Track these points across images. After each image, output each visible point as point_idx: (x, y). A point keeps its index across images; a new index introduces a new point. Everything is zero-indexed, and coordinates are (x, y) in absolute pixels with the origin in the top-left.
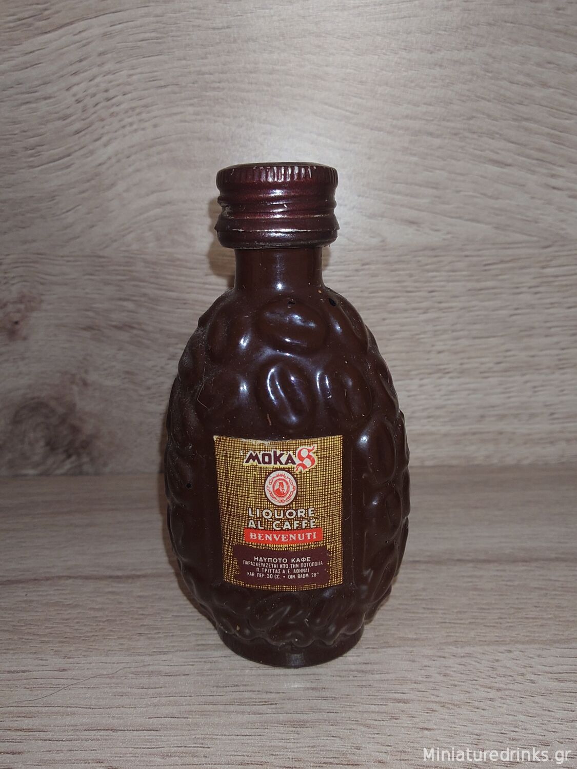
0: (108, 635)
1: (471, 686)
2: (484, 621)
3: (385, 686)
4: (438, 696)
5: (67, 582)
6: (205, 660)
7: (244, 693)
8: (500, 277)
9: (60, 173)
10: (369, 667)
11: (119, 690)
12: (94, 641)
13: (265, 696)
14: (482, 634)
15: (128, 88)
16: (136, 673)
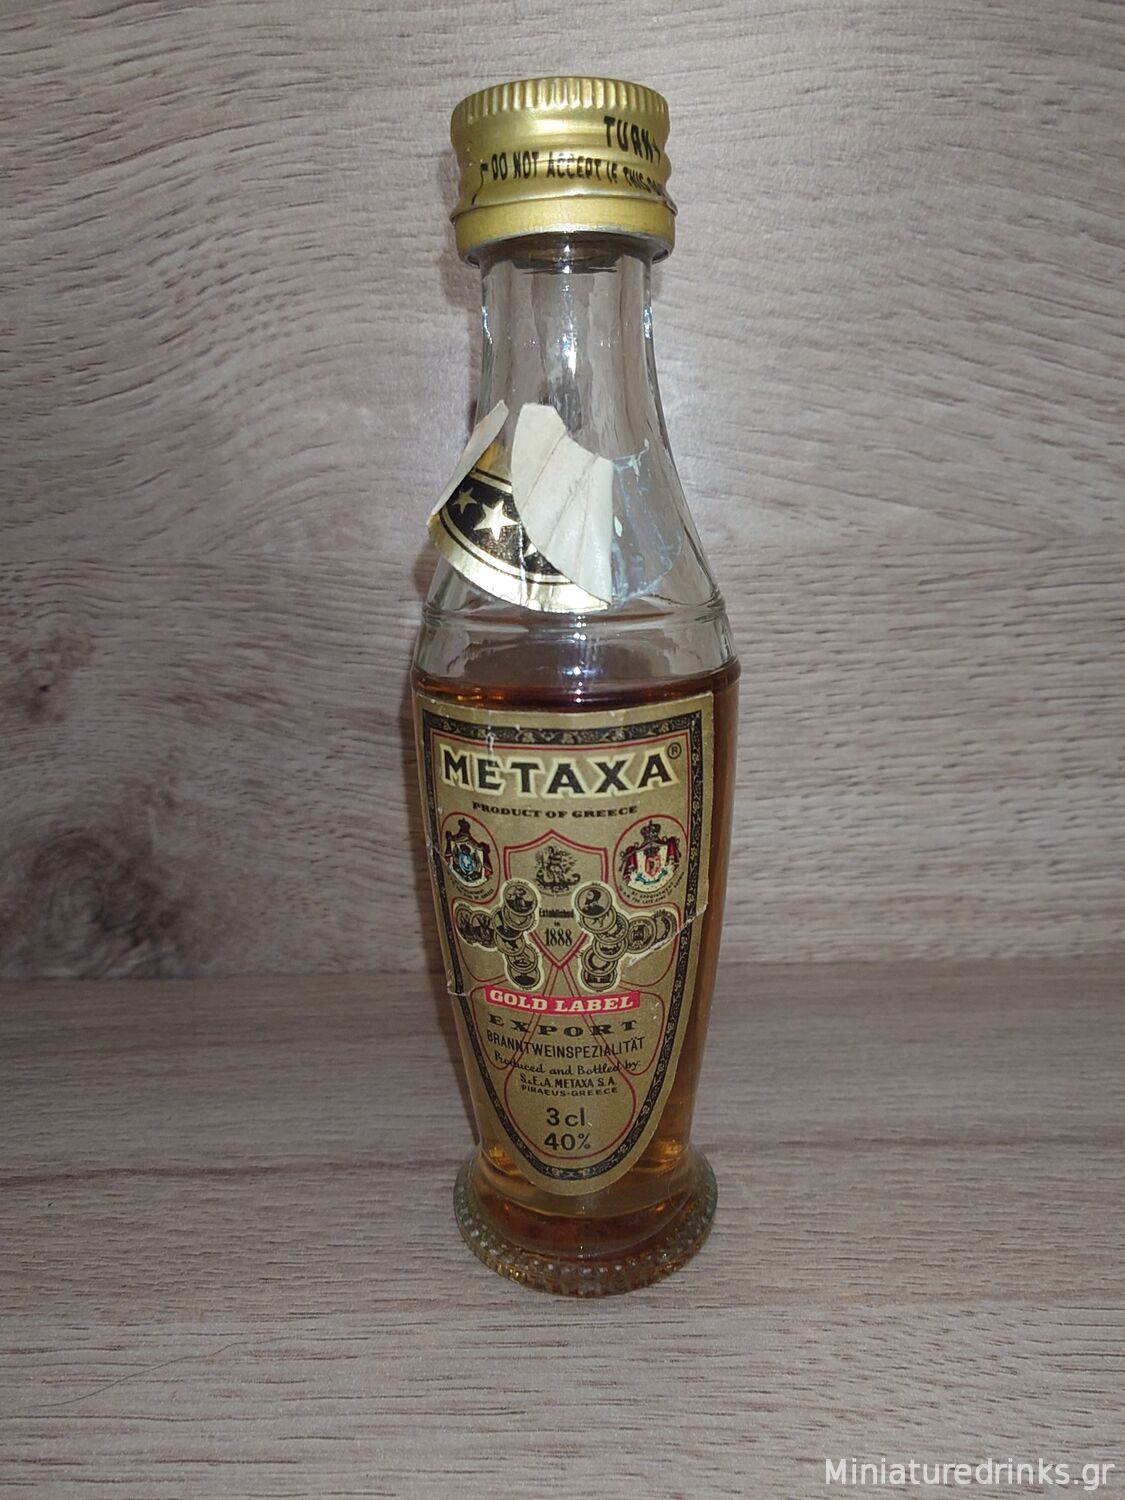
0: (204, 1282)
1: (895, 1379)
2: (921, 1256)
3: (733, 1378)
4: (832, 1399)
5: (127, 1181)
6: (389, 1328)
7: (460, 1392)
8: (950, 606)
9: (132, 413)
10: (701, 1343)
11: (223, 1385)
12: (178, 1292)
13: (501, 1397)
14: (918, 1281)
15: (260, 261)
16: (257, 1354)
